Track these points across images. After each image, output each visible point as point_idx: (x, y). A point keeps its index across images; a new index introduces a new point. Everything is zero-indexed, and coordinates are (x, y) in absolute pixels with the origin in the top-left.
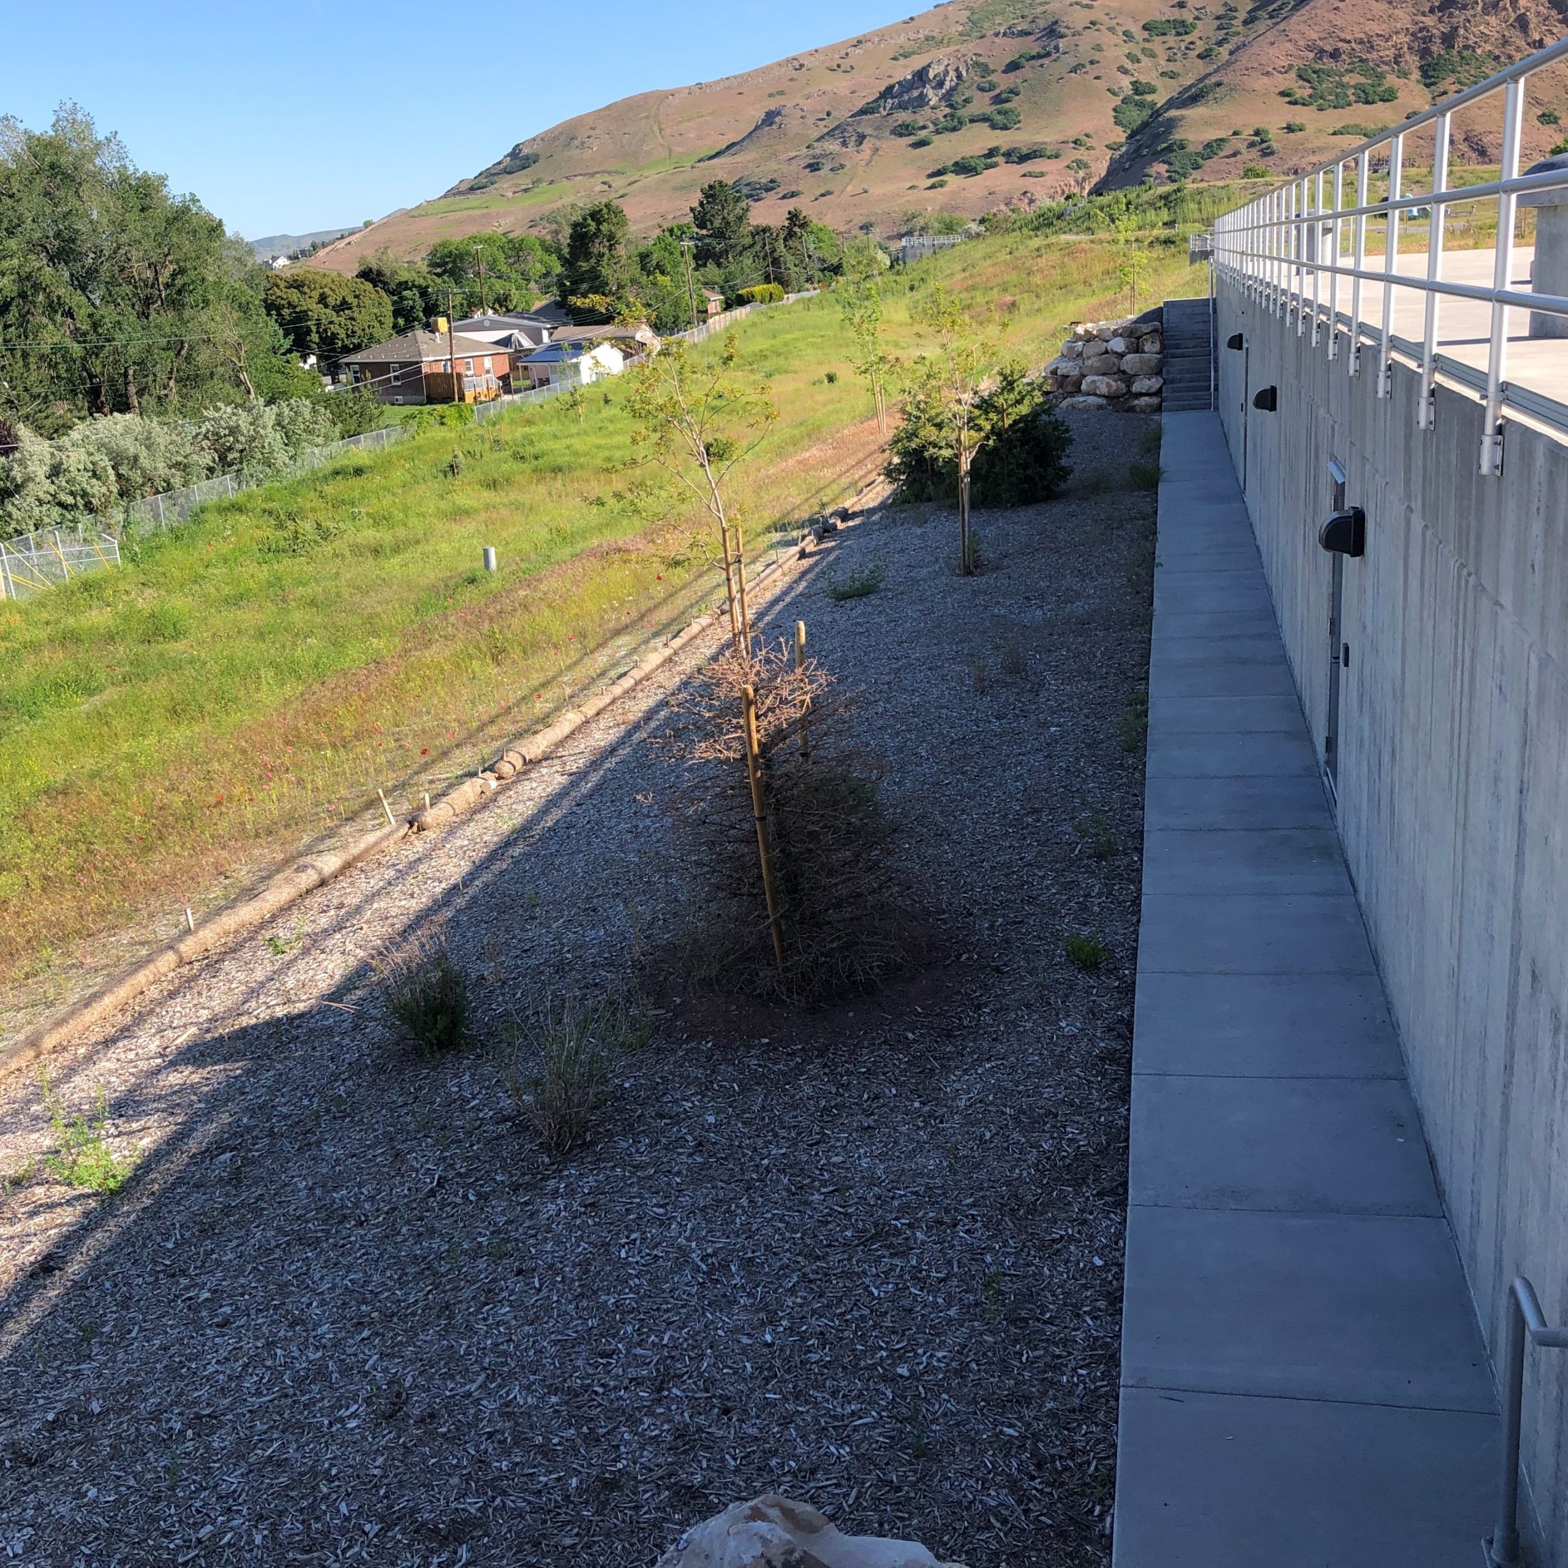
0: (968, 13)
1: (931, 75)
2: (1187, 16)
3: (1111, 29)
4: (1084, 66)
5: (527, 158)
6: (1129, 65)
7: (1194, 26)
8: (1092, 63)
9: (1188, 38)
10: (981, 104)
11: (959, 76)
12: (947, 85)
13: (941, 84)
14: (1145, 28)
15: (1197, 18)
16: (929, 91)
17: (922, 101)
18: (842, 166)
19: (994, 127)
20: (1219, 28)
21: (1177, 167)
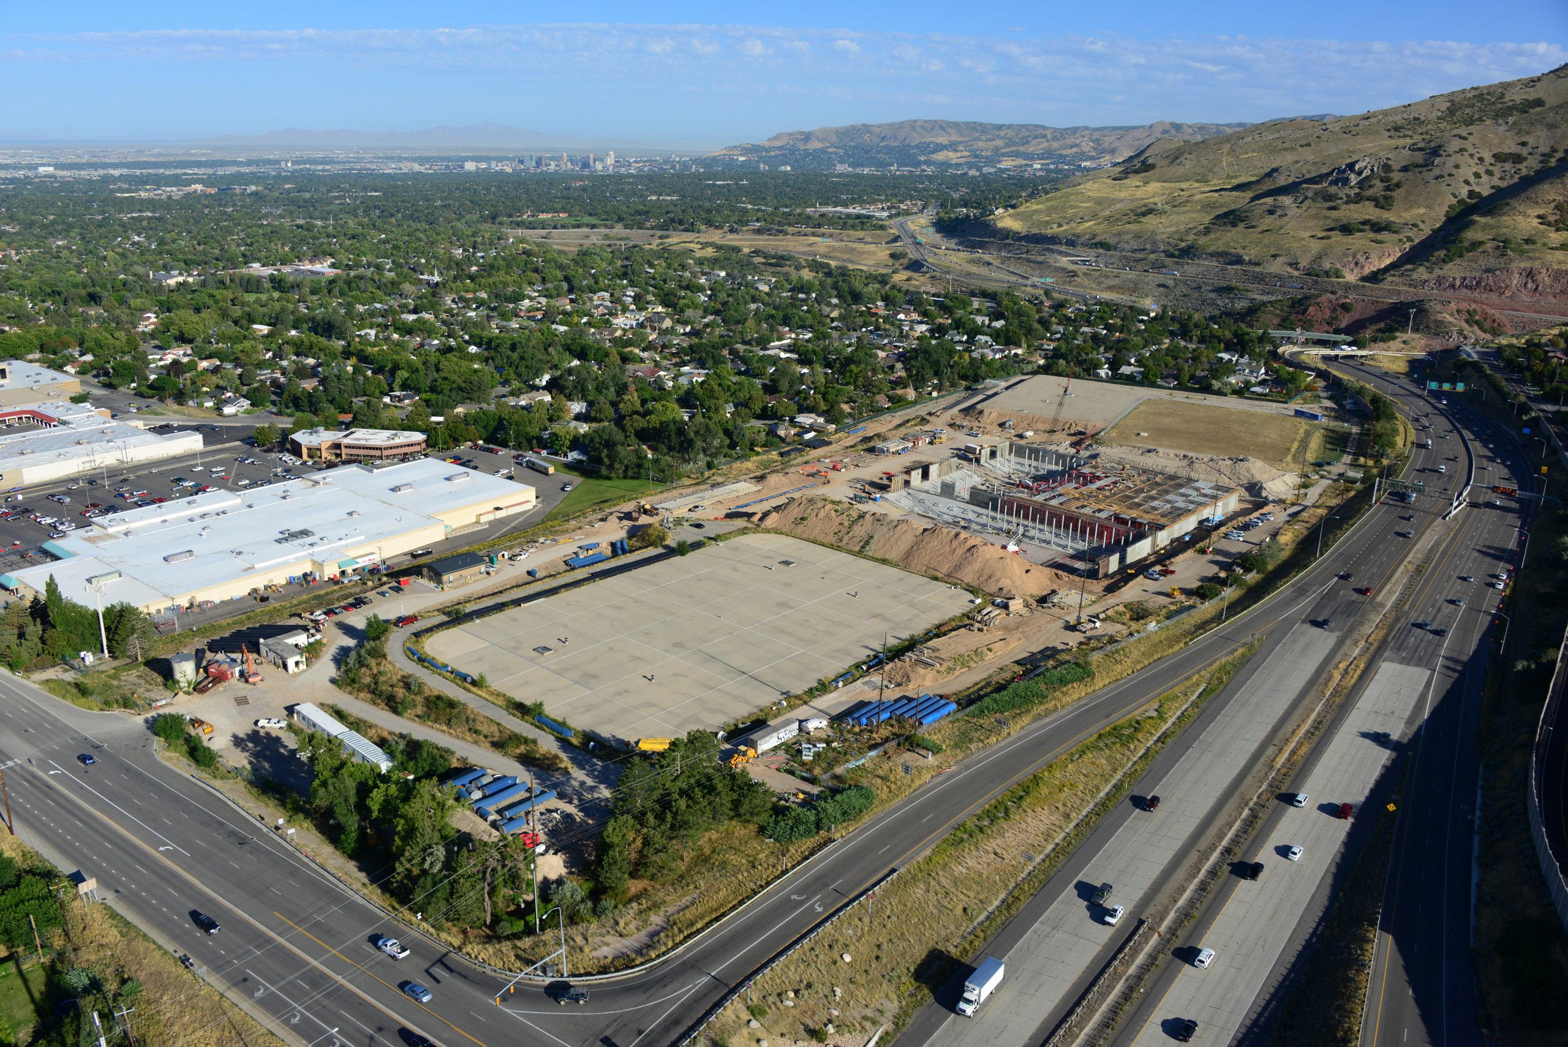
0: (1449, 104)
1: (1357, 168)
2: (1524, 152)
3: (1471, 156)
4: (1443, 177)
5: (1149, 165)
6: (1472, 179)
7: (1525, 159)
8: (1450, 175)
9: (1518, 166)
10: (1378, 189)
11: (1372, 170)
12: (1364, 175)
13: (1360, 173)
14: (1494, 156)
15: (1530, 154)
16: (1353, 177)
17: (1346, 181)
18: (1286, 215)
19: (1377, 206)
20: (1541, 162)
21: (1450, 254)
